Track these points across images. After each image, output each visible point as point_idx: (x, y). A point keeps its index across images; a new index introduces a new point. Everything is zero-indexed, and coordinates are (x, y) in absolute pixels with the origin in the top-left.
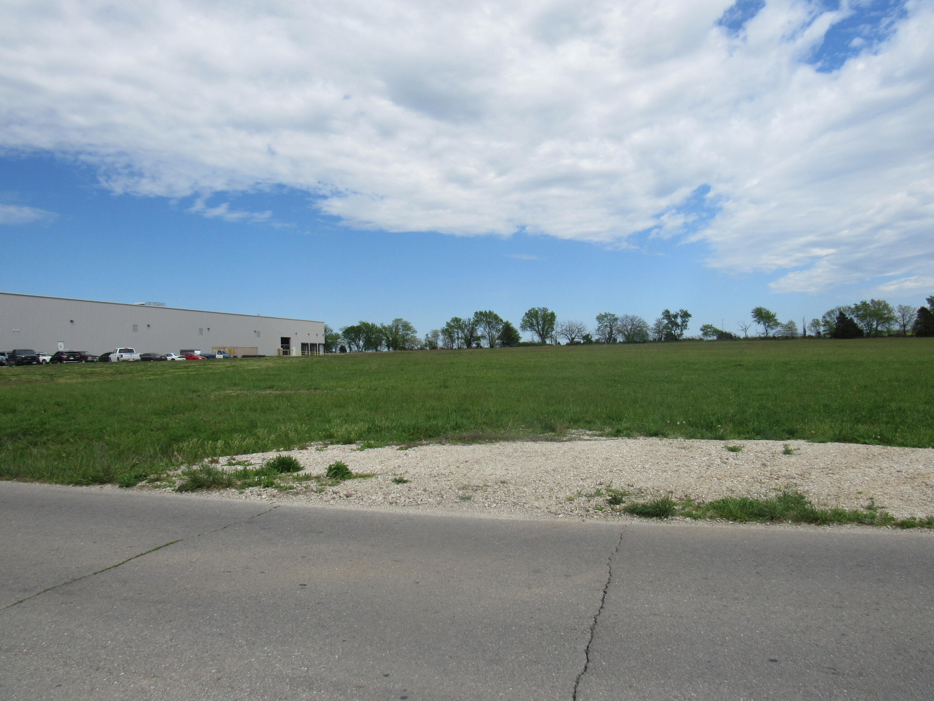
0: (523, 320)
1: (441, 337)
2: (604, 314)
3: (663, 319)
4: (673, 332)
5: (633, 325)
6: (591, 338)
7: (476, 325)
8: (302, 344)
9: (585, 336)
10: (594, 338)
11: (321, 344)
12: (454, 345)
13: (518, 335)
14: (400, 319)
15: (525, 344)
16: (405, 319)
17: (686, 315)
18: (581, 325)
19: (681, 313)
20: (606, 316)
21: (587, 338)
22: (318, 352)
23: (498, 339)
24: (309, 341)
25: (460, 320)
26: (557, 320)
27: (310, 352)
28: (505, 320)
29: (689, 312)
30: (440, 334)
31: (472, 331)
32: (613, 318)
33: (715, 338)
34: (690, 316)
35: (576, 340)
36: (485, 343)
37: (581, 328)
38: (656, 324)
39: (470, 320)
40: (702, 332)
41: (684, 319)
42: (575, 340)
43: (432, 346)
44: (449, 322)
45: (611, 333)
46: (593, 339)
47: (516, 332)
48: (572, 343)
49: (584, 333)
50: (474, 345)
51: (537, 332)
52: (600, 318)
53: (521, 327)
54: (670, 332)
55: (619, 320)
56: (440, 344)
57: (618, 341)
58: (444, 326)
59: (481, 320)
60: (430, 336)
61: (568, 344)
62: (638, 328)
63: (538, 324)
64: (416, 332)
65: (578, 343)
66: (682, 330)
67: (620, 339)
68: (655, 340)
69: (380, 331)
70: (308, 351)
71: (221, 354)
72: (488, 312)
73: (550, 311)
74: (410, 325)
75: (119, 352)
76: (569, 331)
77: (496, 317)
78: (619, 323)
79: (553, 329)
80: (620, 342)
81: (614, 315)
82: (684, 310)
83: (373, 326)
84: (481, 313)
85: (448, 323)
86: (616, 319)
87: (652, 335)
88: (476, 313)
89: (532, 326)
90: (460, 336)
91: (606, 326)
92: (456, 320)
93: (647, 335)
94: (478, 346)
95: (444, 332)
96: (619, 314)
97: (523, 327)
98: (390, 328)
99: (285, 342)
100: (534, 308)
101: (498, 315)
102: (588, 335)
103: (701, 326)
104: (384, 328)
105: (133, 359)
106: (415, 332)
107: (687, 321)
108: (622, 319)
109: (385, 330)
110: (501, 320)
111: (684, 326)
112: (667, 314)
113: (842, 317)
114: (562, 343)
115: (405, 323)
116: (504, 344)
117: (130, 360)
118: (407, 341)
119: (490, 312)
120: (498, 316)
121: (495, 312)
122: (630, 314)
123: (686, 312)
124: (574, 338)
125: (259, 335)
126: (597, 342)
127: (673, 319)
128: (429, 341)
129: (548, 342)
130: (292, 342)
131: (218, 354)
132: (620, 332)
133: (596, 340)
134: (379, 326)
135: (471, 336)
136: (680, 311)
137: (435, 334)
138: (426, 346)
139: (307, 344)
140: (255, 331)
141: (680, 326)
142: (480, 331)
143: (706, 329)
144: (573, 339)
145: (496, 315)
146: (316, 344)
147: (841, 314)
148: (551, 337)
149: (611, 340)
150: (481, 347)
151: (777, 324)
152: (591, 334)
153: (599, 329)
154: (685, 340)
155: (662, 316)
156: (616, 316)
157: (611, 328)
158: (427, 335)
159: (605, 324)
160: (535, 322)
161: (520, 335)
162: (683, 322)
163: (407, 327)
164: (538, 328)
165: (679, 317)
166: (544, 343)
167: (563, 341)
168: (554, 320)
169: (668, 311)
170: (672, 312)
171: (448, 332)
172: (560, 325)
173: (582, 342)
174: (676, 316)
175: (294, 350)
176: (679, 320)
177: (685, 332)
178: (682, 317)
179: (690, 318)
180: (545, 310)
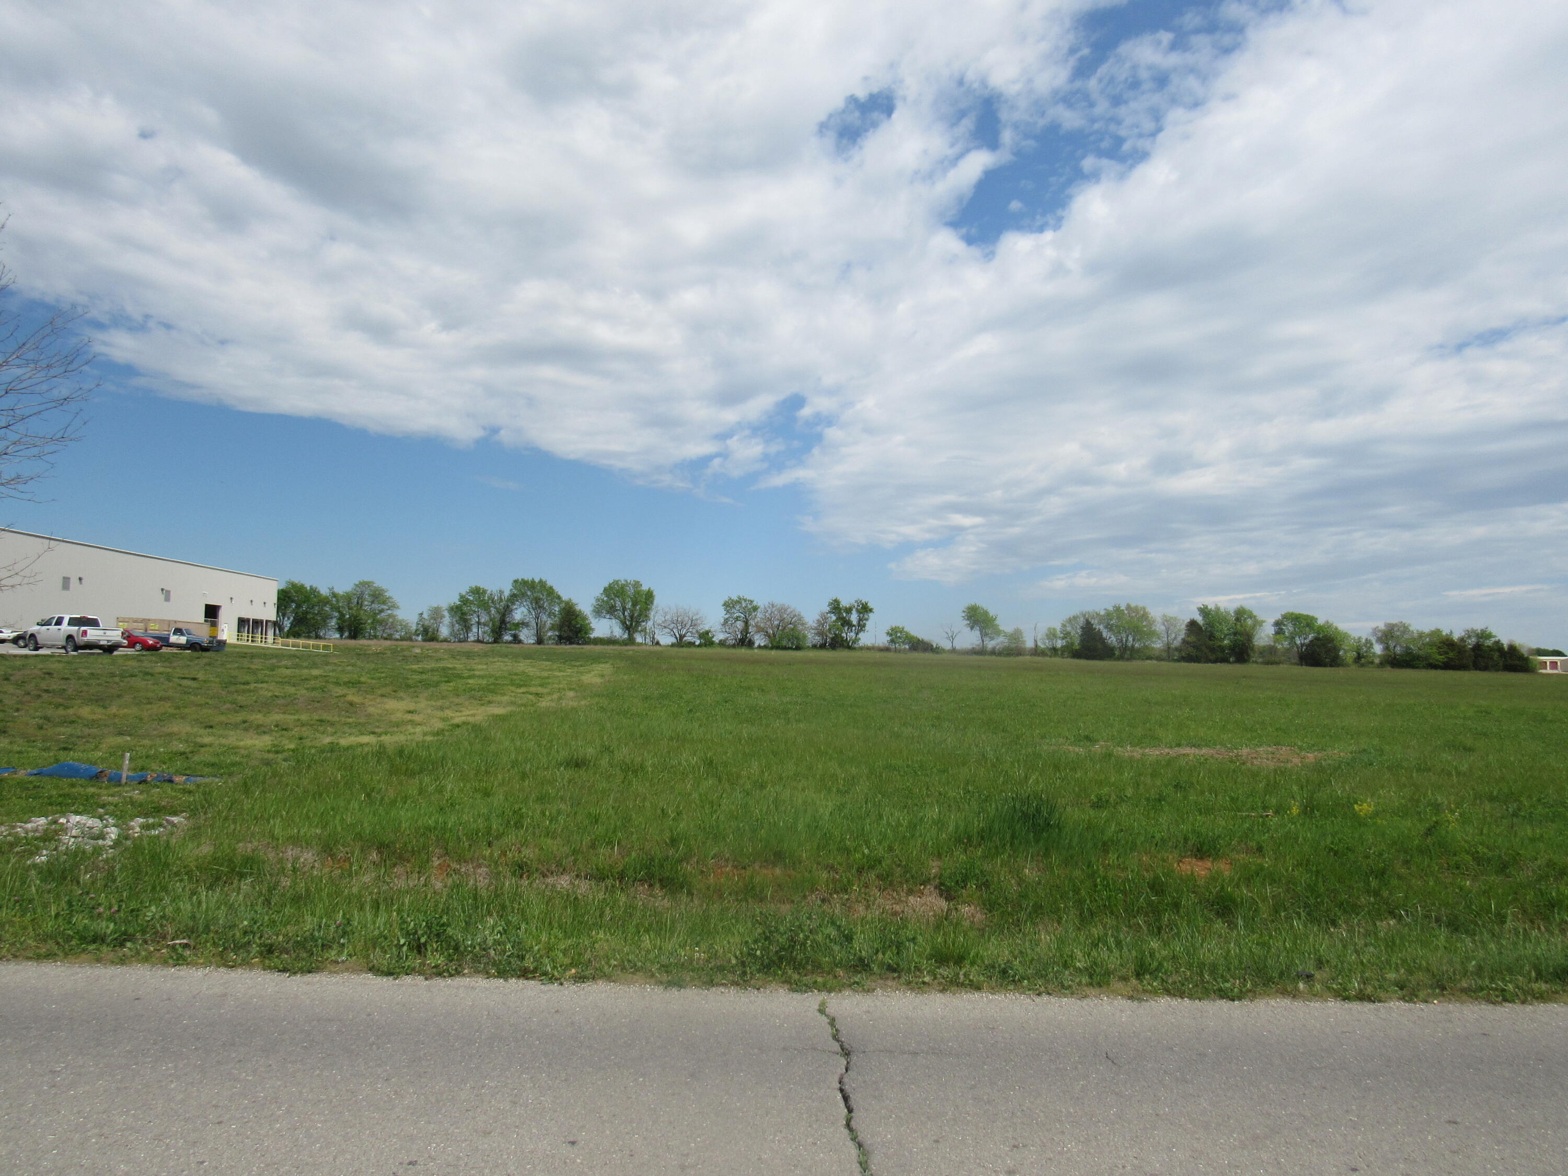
0: (598, 600)
1: (447, 619)
2: (735, 598)
3: (830, 612)
4: (844, 635)
5: (782, 620)
6: (713, 637)
7: (513, 603)
8: (239, 619)
9: (703, 633)
10: (719, 637)
11: (270, 621)
12: (469, 635)
13: (589, 624)
14: (370, 582)
15: (598, 641)
16: (379, 583)
17: (865, 609)
18: (697, 614)
19: (858, 606)
20: (739, 601)
21: (706, 639)
22: (264, 636)
23: (552, 628)
24: (251, 615)
25: (485, 592)
26: (655, 602)
27: (250, 635)
28: (565, 597)
29: (870, 605)
30: (446, 614)
31: (506, 611)
32: (750, 607)
33: (907, 647)
34: (871, 610)
35: (688, 638)
36: (527, 636)
37: (697, 620)
38: (818, 621)
39: (501, 592)
40: (889, 638)
41: (861, 615)
42: (685, 638)
43: (429, 634)
44: (464, 593)
45: (746, 630)
46: (716, 639)
47: (585, 618)
48: (680, 643)
49: (702, 628)
50: (508, 638)
51: (621, 621)
52: (729, 605)
53: (594, 611)
54: (841, 635)
55: (759, 610)
56: (444, 631)
57: (756, 645)
58: (455, 600)
59: (524, 595)
60: (425, 616)
61: (673, 645)
62: (791, 626)
63: (624, 609)
64: (398, 608)
65: (691, 644)
66: (857, 634)
67: (759, 640)
68: (814, 646)
69: (325, 601)
70: (248, 633)
71: (182, 634)
72: (537, 580)
73: (645, 588)
74: (386, 594)
75: (69, 624)
76: (678, 623)
77: (550, 592)
78: (759, 615)
79: (647, 618)
80: (759, 647)
81: (752, 602)
82: (863, 601)
83: (314, 591)
84: (524, 583)
85: (462, 597)
86: (755, 609)
87: (812, 638)
88: (516, 581)
89: (611, 611)
90: (483, 620)
91: (737, 619)
92: (477, 592)
93: (805, 637)
94: (516, 640)
95: (454, 610)
96: (761, 601)
97: (598, 612)
98: (348, 598)
99: (212, 612)
100: (617, 581)
101: (554, 588)
102: (707, 633)
103: (887, 628)
104: (335, 595)
106: (394, 606)
107: (867, 620)
108: (765, 608)
109: (338, 601)
110: (559, 597)
111: (861, 627)
112: (836, 607)
113: (1088, 628)
114: (662, 643)
115: (377, 590)
116: (561, 639)
118: (381, 622)
119: (541, 581)
120: (553, 590)
121: (550, 583)
122: (779, 600)
123: (866, 604)
124: (684, 636)
126: (722, 643)
127: (845, 615)
128: (423, 625)
129: (639, 639)
131: (175, 633)
132: (759, 630)
133: (721, 641)
134: (324, 591)
135: (503, 621)
136: (856, 601)
137: (436, 613)
138: (418, 635)
139: (248, 620)
140: (162, 590)
141: (854, 626)
142: (520, 613)
143: (895, 634)
144: (682, 637)
145: (551, 588)
146: (262, 621)
147: (1088, 623)
148: (644, 630)
149: (745, 642)
150: (520, 642)
151: (998, 632)
152: (712, 629)
153: (726, 621)
154: (861, 648)
155: (828, 609)
156: (755, 603)
157: (746, 623)
158: (422, 614)
159: (737, 614)
160: (618, 604)
161: (593, 626)
162: (860, 620)
163: (378, 596)
164: (624, 614)
165: (854, 612)
166: (631, 641)
167: (666, 639)
168: (652, 603)
170: (845, 603)
171: (460, 613)
172: (661, 612)
173: (698, 642)
174: (849, 611)
176: (854, 618)
177: (861, 635)
178: (858, 611)
179: (871, 615)
180: (637, 584)
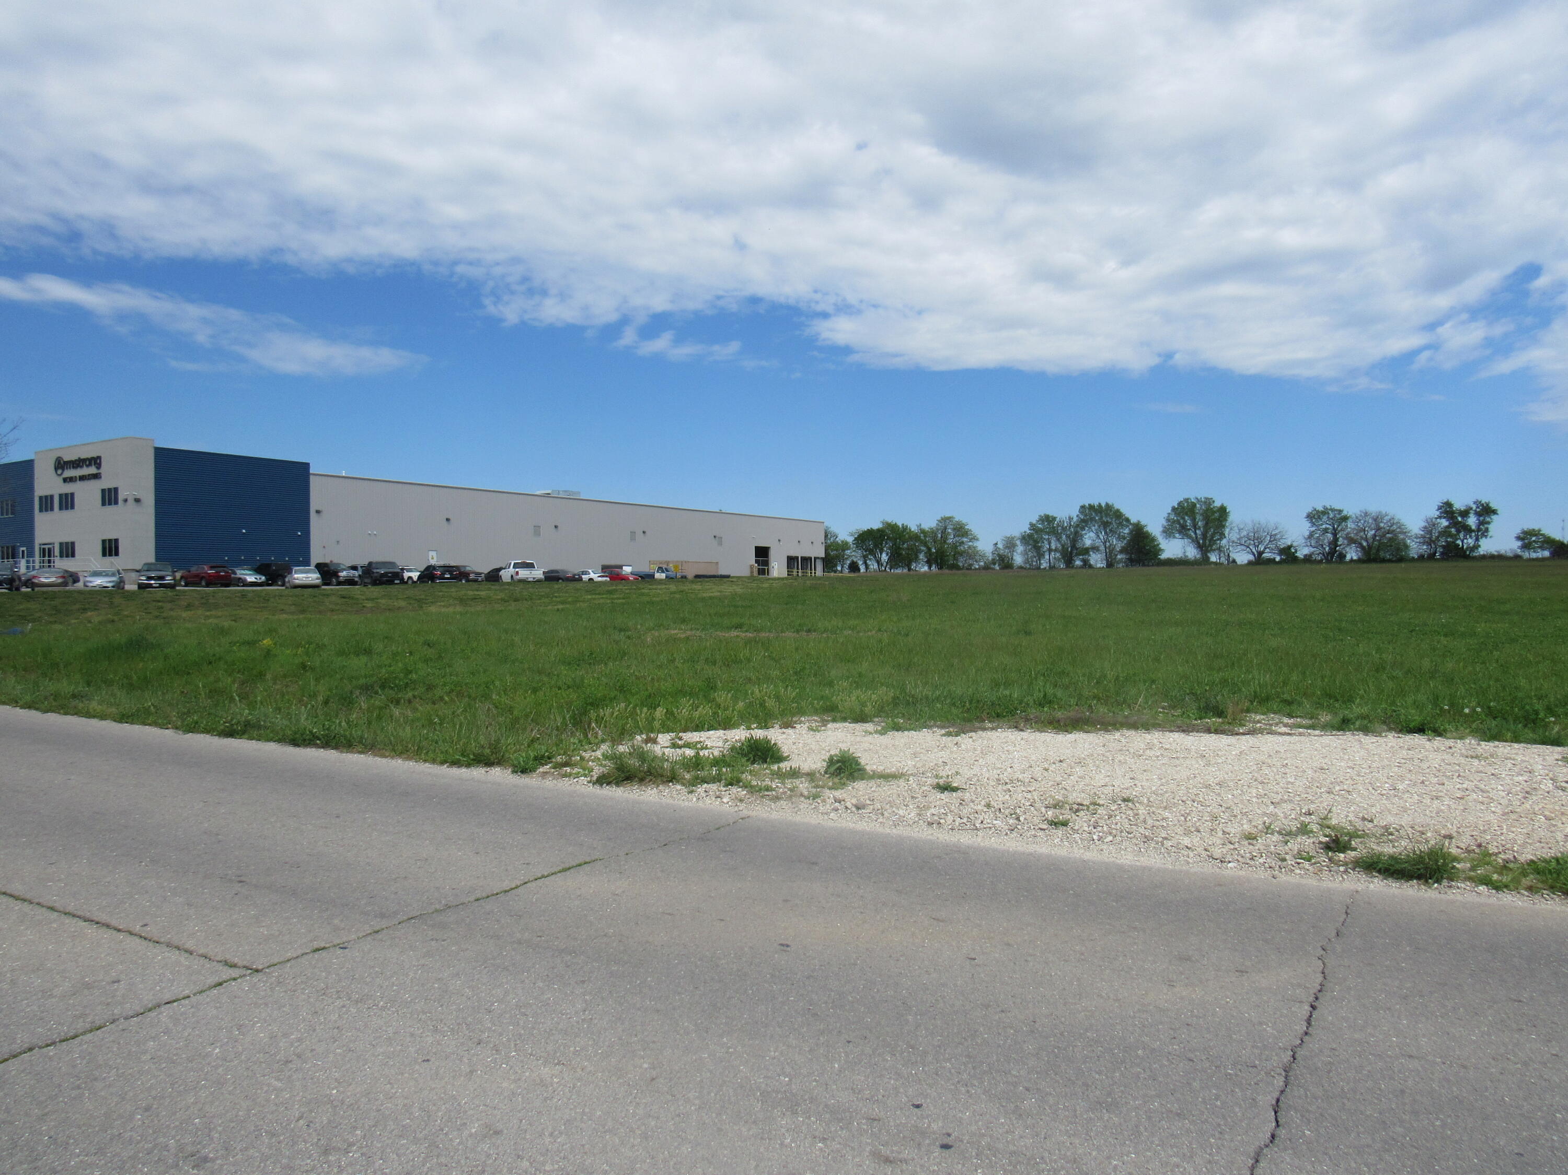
0: (1168, 520)
1: (1020, 548)
2: (1320, 509)
3: (1440, 517)
4: (1459, 542)
5: (1378, 529)
6: (1296, 551)
7: (1083, 529)
8: (788, 557)
9: (1284, 549)
10: (1302, 552)
11: (818, 558)
12: (1042, 562)
13: (1158, 545)
14: (950, 518)
15: (1170, 562)
16: (958, 517)
17: (1486, 511)
18: (1276, 528)
19: (1478, 507)
20: (1325, 512)
21: (1288, 554)
22: (813, 571)
23: (1121, 552)
24: (799, 553)
25: (1054, 519)
26: (1231, 518)
27: (800, 571)
28: (1133, 520)
29: (1493, 505)
30: (1018, 542)
31: (1076, 537)
32: (1338, 516)
33: (1546, 554)
34: (1494, 512)
35: (1266, 555)
36: (1097, 560)
37: (1276, 535)
38: (1425, 527)
39: (1071, 519)
40: (1519, 543)
41: (1481, 518)
42: (1264, 555)
43: (1005, 562)
44: (1034, 522)
45: (1334, 543)
46: (1300, 555)
47: (1153, 539)
48: (1259, 561)
49: (1282, 544)
50: (1078, 563)
51: (1193, 541)
52: (1314, 517)
53: (1164, 532)
54: (1454, 542)
55: (1350, 520)
56: (1018, 560)
57: (1348, 558)
58: (1026, 529)
59: (1092, 519)
60: (1000, 546)
61: (1250, 563)
62: (1388, 535)
63: (1195, 526)
64: (977, 540)
65: (1271, 561)
66: (1477, 539)
67: (1352, 554)
68: (1421, 558)
69: (916, 537)
70: (798, 569)
71: (663, 572)
72: (1103, 505)
73: (1217, 504)
74: (966, 527)
75: (514, 567)
76: (1254, 538)
77: (1118, 515)
78: (1350, 525)
79: (1222, 536)
80: (1352, 560)
81: (1340, 511)
82: (1483, 502)
83: (905, 528)
84: (1091, 507)
85: (1032, 525)
86: (1345, 519)
87: (1415, 548)
88: (1083, 507)
89: (1183, 530)
90: (1053, 547)
91: (1326, 531)
92: (1047, 519)
93: (1407, 547)
94: (1086, 564)
95: (1025, 539)
97: (1168, 532)
98: (933, 532)
99: (762, 553)
100: (1188, 499)
101: (1122, 510)
102: (1289, 547)
103: (1518, 531)
104: (923, 531)
105: (534, 578)
106: (975, 539)
107: (1489, 523)
108: (1357, 517)
109: (925, 536)
110: (1128, 520)
111: (1482, 531)
112: (1447, 510)
114: (1239, 561)
115: (959, 524)
116: (1131, 562)
117: (529, 580)
118: (961, 554)
119: (1107, 504)
120: (1121, 513)
121: (1117, 506)
122: (1374, 508)
123: (1487, 505)
124: (1263, 552)
125: (720, 544)
126: (1308, 559)
127: (1460, 519)
128: (999, 555)
129: (1213, 558)
130: (773, 554)
131: (658, 572)
132: (1351, 541)
133: (1306, 556)
134: (914, 528)
135: (1073, 546)
136: (1475, 503)
137: (1010, 544)
138: (994, 564)
139: (797, 558)
140: (715, 537)
141: (1473, 531)
142: (1089, 538)
143: (1528, 538)
144: (1260, 553)
145: (1118, 511)
146: (810, 558)
148: (1220, 549)
149: (1334, 556)
150: (1090, 566)
152: (1295, 544)
153: (1311, 536)
154: (1483, 557)
155: (1438, 513)
156: (1345, 513)
157: (1335, 535)
158: (996, 544)
159: (1324, 526)
160: (1189, 522)
161: (1162, 546)
162: (1482, 523)
163: (961, 530)
164: (1196, 533)
165: (1472, 515)
166: (1205, 560)
167: (1243, 557)
168: (1226, 520)
169: (1448, 504)
170: (1459, 504)
171: (1033, 539)
172: (1236, 528)
173: (1278, 559)
174: (1465, 513)
175: (776, 567)
176: (1472, 521)
177: (1483, 542)
178: (1478, 514)
179: (1494, 517)
180: (1208, 501)
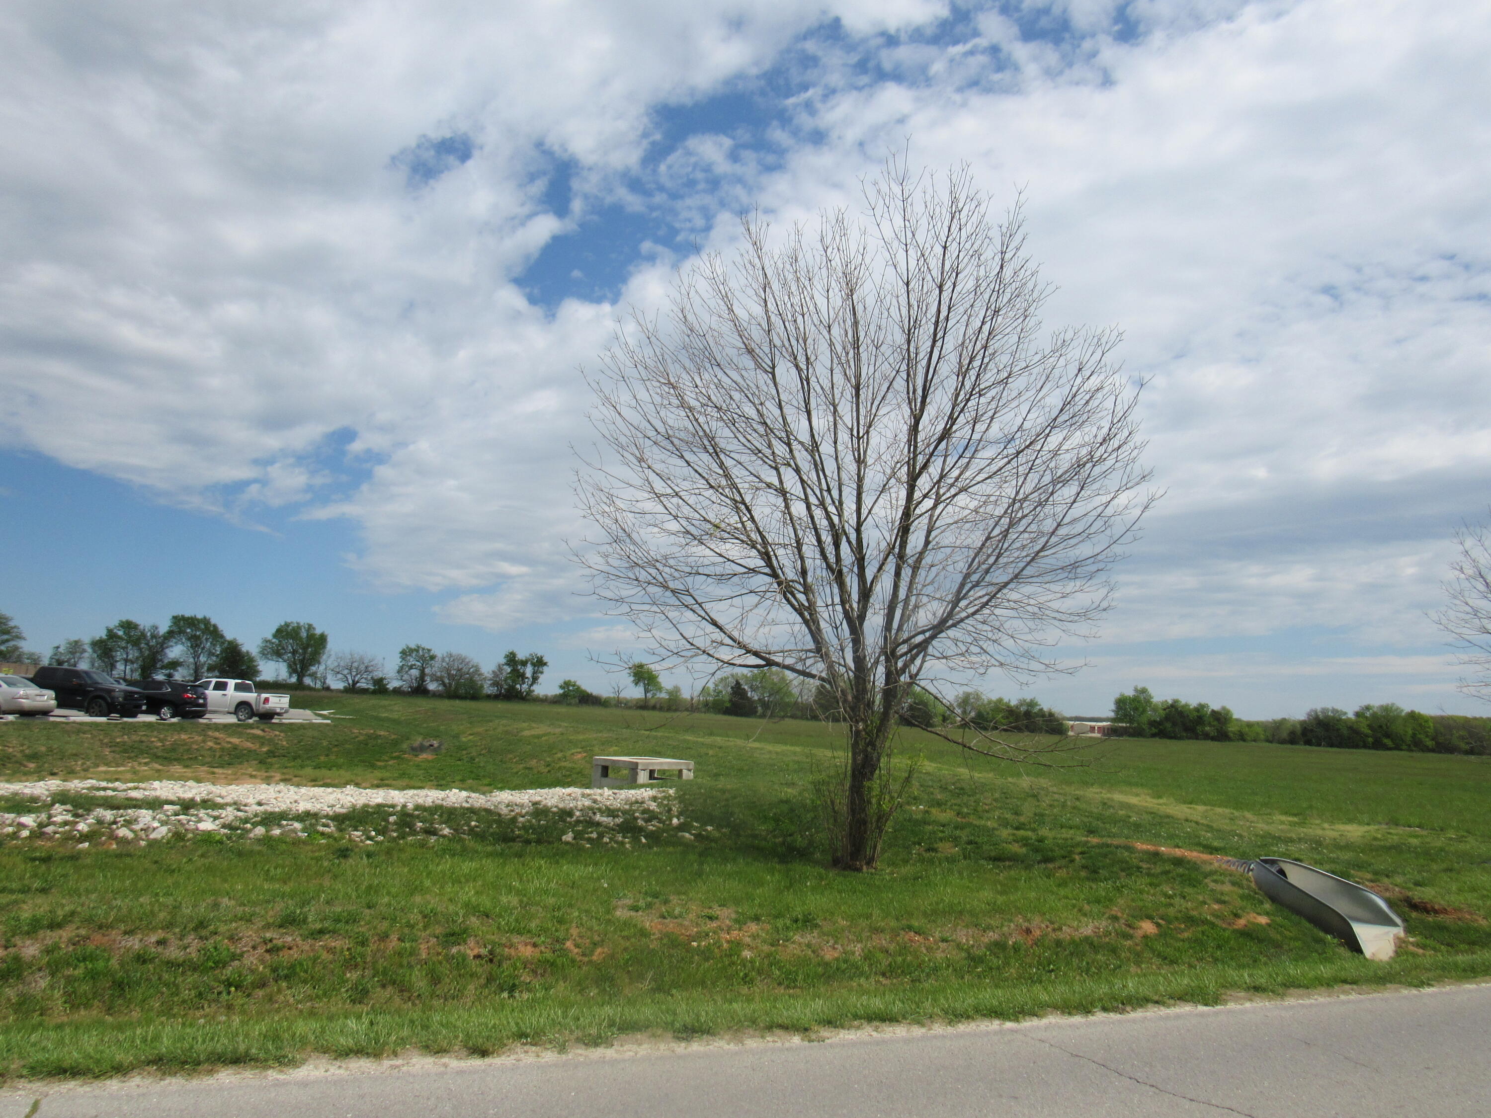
0: (266, 642)
1: (88, 654)
2: (413, 646)
3: (505, 664)
4: (518, 686)
5: (459, 670)
6: (387, 683)
7: (169, 641)
9: (377, 680)
10: (393, 684)
17: (539, 663)
18: (374, 660)
19: (533, 659)
20: (416, 650)
21: (380, 684)
23: (213, 668)
25: (136, 626)
26: (328, 647)
28: (229, 635)
29: (545, 659)
30: (88, 648)
31: (160, 648)
32: (427, 655)
34: (545, 664)
35: (363, 685)
36: (182, 675)
37: (372, 666)
38: (494, 672)
39: (156, 628)
40: (561, 691)
41: (536, 668)
42: (358, 685)
44: (112, 627)
45: (421, 678)
46: (392, 686)
47: (251, 660)
48: (354, 689)
49: (378, 674)
50: (159, 676)
51: (290, 664)
52: (406, 653)
53: (261, 653)
54: (515, 687)
55: (437, 659)
57: (431, 693)
58: (101, 634)
59: (181, 632)
61: (343, 690)
62: (468, 676)
63: (294, 652)
64: (24, 639)
65: (364, 691)
66: (530, 686)
67: (434, 689)
68: (490, 697)
72: (200, 617)
73: (318, 631)
76: (352, 669)
77: (213, 630)
78: (436, 664)
79: (319, 662)
80: (435, 695)
81: (429, 650)
82: (538, 655)
84: (183, 618)
85: (109, 631)
86: (433, 658)
87: (488, 689)
88: (174, 618)
89: (280, 653)
90: (131, 657)
91: (413, 667)
92: (128, 626)
93: (481, 687)
95: (98, 644)
96: (439, 650)
97: (264, 653)
100: (288, 623)
101: (218, 626)
102: (381, 680)
103: (561, 682)
106: (19, 637)
107: (542, 673)
108: (443, 657)
110: (222, 636)
111: (535, 679)
112: (511, 659)
113: (737, 689)
114: (334, 687)
118: (4, 654)
119: (204, 619)
120: (217, 628)
121: (215, 621)
122: (458, 651)
123: (541, 658)
124: (358, 682)
126: (397, 692)
127: (519, 667)
128: (58, 660)
129: (309, 683)
132: (435, 679)
133: (395, 688)
135: (154, 659)
136: (532, 655)
137: (76, 647)
141: (528, 678)
142: (175, 651)
143: (567, 687)
144: (355, 683)
145: (215, 626)
147: (738, 683)
148: (315, 674)
149: (419, 690)
151: (660, 689)
152: (387, 676)
153: (402, 668)
154: (535, 700)
155: (504, 661)
156: (433, 652)
157: (422, 671)
158: (58, 647)
159: (414, 662)
160: (289, 647)
161: (260, 668)
162: (534, 673)
164: (293, 657)
165: (529, 665)
166: (299, 683)
167: (336, 684)
168: (324, 647)
170: (521, 656)
171: (105, 648)
172: (334, 656)
173: (371, 689)
174: (524, 663)
176: (529, 671)
177: (534, 687)
178: (534, 665)
179: (545, 668)
180: (310, 627)
